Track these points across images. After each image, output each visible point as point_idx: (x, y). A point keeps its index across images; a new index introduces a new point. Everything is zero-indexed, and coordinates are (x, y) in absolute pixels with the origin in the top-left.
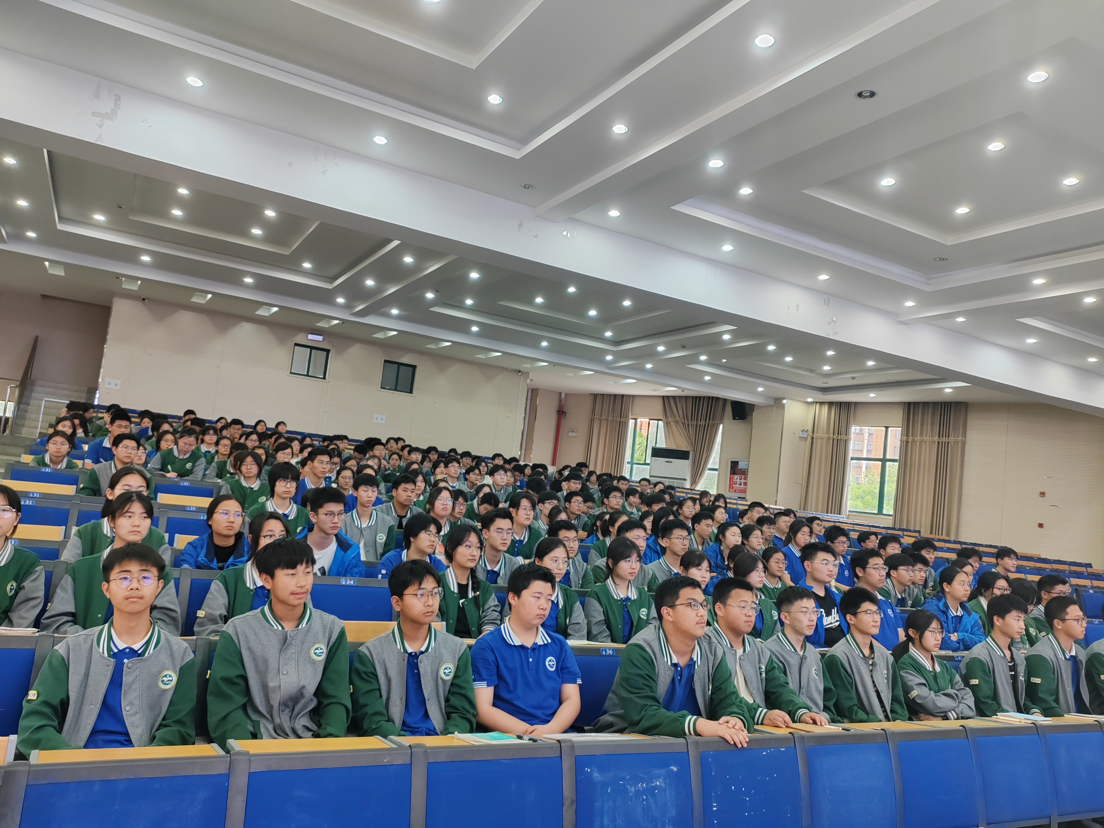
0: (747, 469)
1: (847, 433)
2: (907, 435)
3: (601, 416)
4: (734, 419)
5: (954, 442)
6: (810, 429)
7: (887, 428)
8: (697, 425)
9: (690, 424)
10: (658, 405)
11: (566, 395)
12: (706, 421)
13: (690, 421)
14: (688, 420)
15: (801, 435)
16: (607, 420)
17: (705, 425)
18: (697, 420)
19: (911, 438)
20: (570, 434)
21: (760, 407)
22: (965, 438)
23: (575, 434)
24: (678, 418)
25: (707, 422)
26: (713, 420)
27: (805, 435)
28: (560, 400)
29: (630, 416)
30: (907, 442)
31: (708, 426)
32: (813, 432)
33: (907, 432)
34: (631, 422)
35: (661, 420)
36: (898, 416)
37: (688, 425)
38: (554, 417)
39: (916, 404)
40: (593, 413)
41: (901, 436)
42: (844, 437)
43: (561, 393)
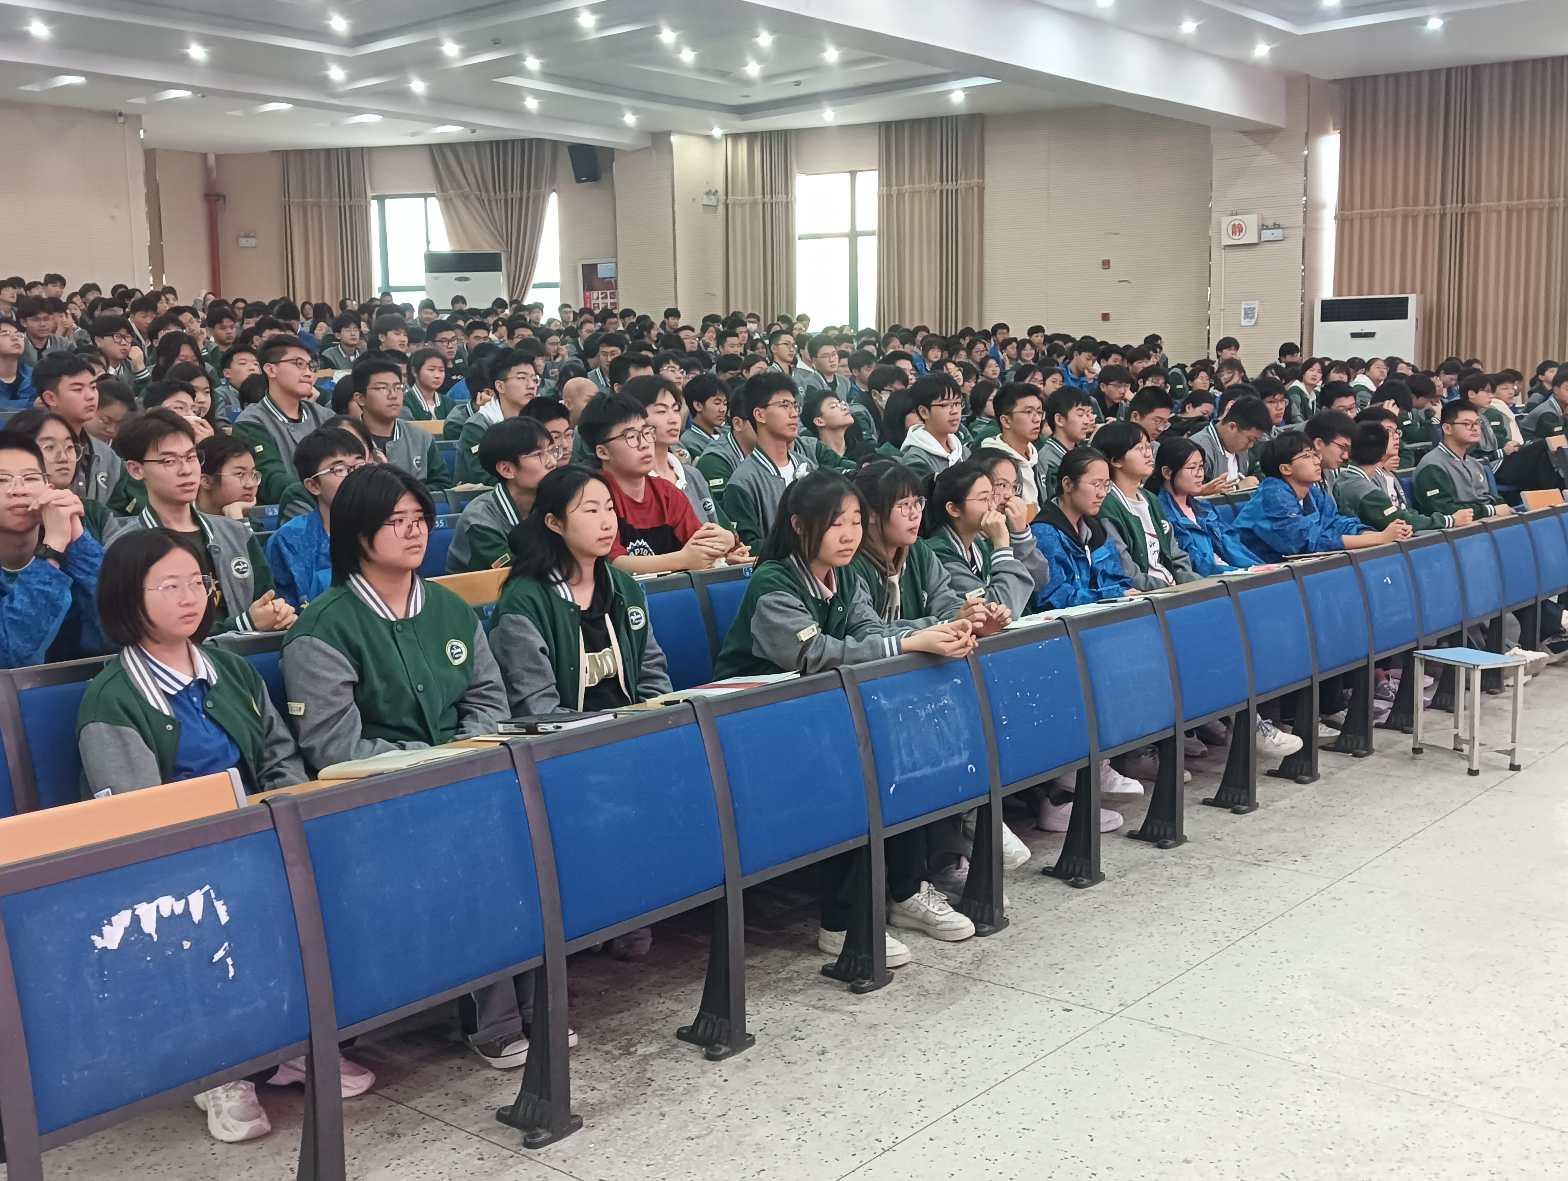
0: (616, 279)
1: (788, 188)
2: (889, 184)
3: (304, 197)
4: (579, 181)
5: (966, 189)
6: (720, 187)
7: (853, 174)
8: (506, 201)
9: (492, 199)
10: (423, 166)
11: (218, 157)
12: (521, 189)
13: (492, 194)
14: (487, 192)
15: (706, 202)
16: (319, 206)
17: (521, 199)
18: (506, 191)
19: (895, 188)
20: (243, 242)
21: (624, 153)
22: (983, 179)
23: (252, 242)
24: (468, 189)
25: (525, 191)
26: (535, 187)
27: (713, 202)
28: (207, 171)
29: (370, 194)
30: (889, 196)
31: (528, 198)
32: (727, 195)
33: (886, 180)
34: (374, 205)
35: (433, 195)
36: (871, 147)
37: (489, 201)
38: (199, 209)
39: (899, 124)
40: (286, 190)
41: (879, 186)
42: (782, 197)
43: (205, 156)
